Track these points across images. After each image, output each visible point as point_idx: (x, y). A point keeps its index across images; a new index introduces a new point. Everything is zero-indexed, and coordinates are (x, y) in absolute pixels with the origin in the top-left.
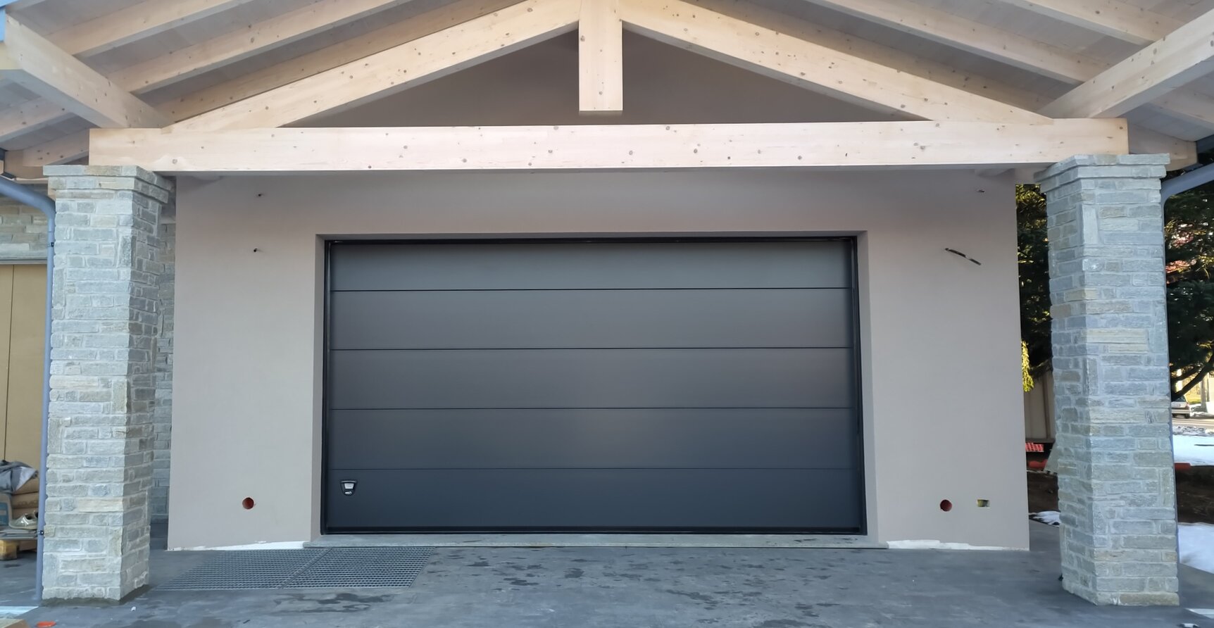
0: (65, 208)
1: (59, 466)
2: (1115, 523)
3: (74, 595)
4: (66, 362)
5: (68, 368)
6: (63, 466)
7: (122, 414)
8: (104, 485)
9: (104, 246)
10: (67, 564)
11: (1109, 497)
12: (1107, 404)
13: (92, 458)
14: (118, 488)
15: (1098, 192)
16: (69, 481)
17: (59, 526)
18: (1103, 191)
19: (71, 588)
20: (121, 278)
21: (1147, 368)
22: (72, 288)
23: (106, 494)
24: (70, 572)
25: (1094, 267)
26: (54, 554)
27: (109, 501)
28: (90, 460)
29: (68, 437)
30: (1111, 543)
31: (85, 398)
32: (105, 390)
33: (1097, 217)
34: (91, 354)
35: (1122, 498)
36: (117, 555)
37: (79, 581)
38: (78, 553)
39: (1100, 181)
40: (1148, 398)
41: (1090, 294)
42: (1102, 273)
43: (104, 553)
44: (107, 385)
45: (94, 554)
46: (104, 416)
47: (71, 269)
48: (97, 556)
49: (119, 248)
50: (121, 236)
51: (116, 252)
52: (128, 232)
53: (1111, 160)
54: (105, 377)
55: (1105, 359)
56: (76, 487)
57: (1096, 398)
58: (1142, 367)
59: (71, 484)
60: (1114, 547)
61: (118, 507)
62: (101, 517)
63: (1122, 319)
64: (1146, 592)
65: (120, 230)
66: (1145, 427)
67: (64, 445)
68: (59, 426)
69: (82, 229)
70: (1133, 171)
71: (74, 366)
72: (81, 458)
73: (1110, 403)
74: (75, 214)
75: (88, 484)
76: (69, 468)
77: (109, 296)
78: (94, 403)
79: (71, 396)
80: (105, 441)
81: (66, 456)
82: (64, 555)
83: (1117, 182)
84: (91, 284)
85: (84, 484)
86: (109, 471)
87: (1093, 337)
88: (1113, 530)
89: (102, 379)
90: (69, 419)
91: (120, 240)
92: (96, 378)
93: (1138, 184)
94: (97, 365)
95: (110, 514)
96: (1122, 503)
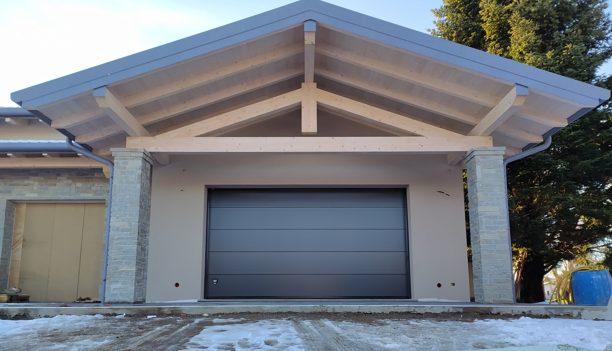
0: (118, 163)
1: (112, 254)
2: (490, 274)
3: (117, 301)
4: (116, 217)
5: (117, 219)
6: (114, 254)
7: (136, 236)
8: (129, 261)
9: (131, 176)
10: (114, 289)
11: (488, 265)
12: (486, 233)
13: (125, 251)
14: (134, 262)
15: (481, 160)
16: (116, 260)
17: (112, 276)
18: (483, 160)
19: (115, 298)
20: (137, 188)
21: (500, 220)
22: (119, 191)
23: (129, 264)
24: (115, 292)
25: (481, 185)
26: (110, 286)
27: (131, 267)
28: (124, 252)
29: (116, 244)
30: (489, 281)
31: (123, 230)
32: (130, 227)
33: (481, 168)
34: (126, 214)
35: (492, 266)
36: (133, 286)
37: (118, 296)
38: (119, 285)
39: (482, 156)
40: (500, 230)
41: (479, 194)
42: (483, 187)
43: (128, 285)
44: (131, 226)
45: (124, 286)
46: (129, 236)
47: (119, 185)
48: (126, 286)
49: (137, 177)
50: (137, 173)
51: (136, 179)
52: (140, 172)
53: (486, 149)
54: (130, 223)
55: (485, 217)
56: (118, 262)
57: (482, 231)
58: (498, 220)
59: (117, 261)
60: (490, 282)
61: (134, 269)
62: (127, 272)
63: (491, 203)
64: (502, 299)
65: (137, 171)
66: (499, 240)
67: (114, 247)
68: (113, 240)
69: (123, 170)
70: (493, 153)
71: (119, 219)
72: (121, 251)
73: (487, 232)
74: (121, 165)
75: (123, 261)
76: (116, 255)
77: (132, 194)
78: (126, 232)
79: (118, 229)
80: (130, 246)
81: (115, 251)
82: (113, 286)
83: (488, 156)
84: (126, 190)
85: (122, 261)
86: (131, 256)
87: (480, 209)
88: (489, 277)
89: (129, 223)
90: (117, 237)
91: (137, 174)
92: (127, 223)
93: (496, 157)
94: (127, 218)
95: (131, 271)
96: (492, 267)
